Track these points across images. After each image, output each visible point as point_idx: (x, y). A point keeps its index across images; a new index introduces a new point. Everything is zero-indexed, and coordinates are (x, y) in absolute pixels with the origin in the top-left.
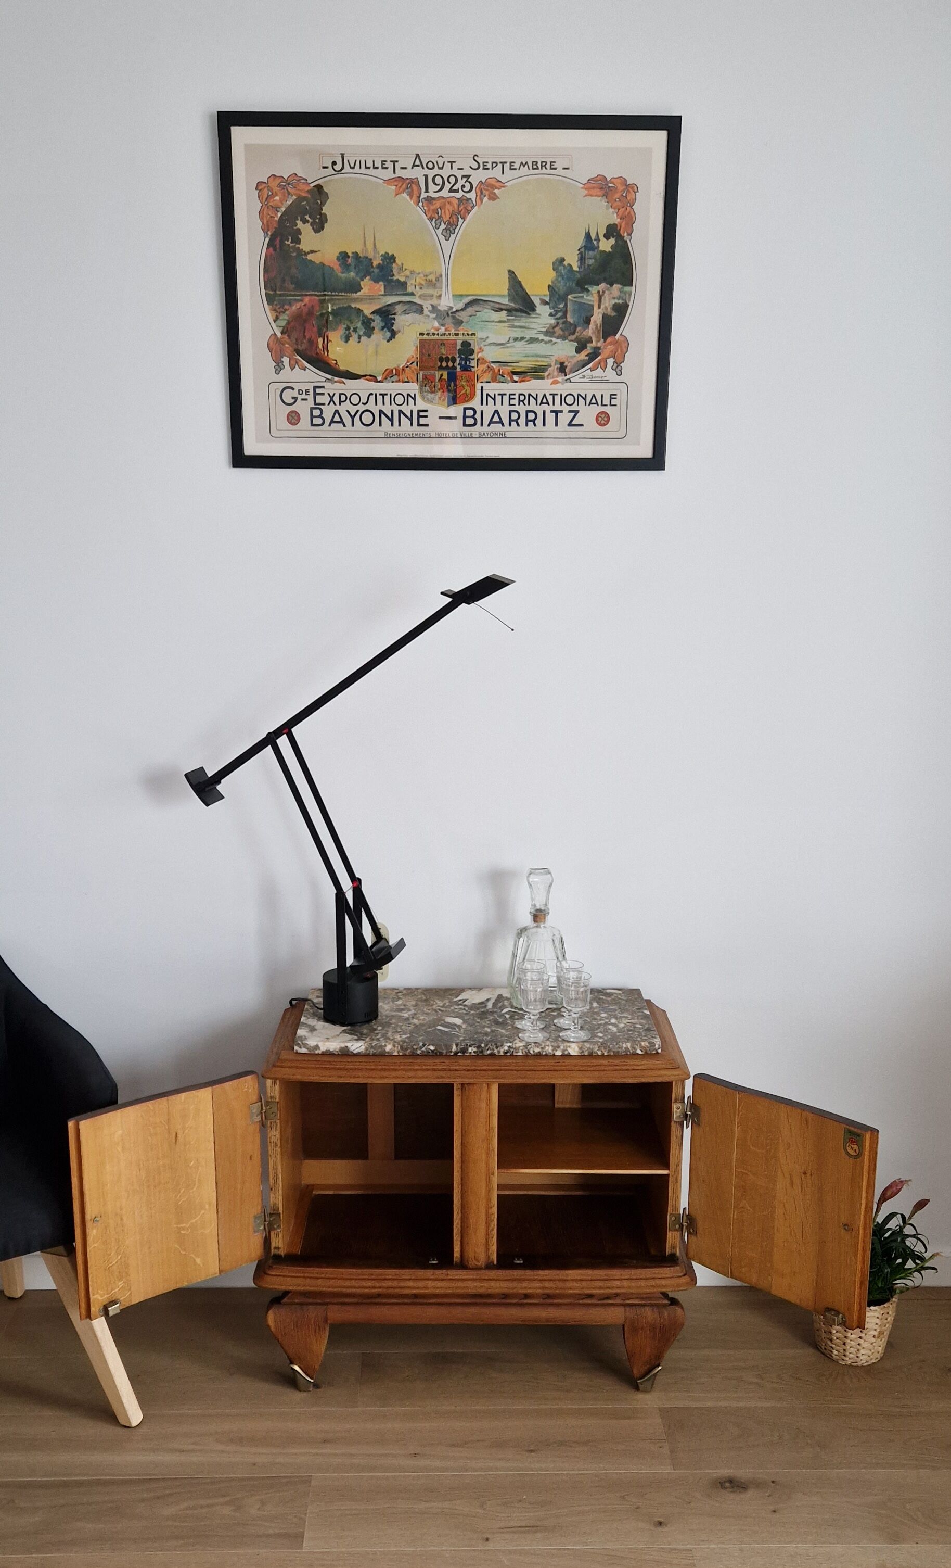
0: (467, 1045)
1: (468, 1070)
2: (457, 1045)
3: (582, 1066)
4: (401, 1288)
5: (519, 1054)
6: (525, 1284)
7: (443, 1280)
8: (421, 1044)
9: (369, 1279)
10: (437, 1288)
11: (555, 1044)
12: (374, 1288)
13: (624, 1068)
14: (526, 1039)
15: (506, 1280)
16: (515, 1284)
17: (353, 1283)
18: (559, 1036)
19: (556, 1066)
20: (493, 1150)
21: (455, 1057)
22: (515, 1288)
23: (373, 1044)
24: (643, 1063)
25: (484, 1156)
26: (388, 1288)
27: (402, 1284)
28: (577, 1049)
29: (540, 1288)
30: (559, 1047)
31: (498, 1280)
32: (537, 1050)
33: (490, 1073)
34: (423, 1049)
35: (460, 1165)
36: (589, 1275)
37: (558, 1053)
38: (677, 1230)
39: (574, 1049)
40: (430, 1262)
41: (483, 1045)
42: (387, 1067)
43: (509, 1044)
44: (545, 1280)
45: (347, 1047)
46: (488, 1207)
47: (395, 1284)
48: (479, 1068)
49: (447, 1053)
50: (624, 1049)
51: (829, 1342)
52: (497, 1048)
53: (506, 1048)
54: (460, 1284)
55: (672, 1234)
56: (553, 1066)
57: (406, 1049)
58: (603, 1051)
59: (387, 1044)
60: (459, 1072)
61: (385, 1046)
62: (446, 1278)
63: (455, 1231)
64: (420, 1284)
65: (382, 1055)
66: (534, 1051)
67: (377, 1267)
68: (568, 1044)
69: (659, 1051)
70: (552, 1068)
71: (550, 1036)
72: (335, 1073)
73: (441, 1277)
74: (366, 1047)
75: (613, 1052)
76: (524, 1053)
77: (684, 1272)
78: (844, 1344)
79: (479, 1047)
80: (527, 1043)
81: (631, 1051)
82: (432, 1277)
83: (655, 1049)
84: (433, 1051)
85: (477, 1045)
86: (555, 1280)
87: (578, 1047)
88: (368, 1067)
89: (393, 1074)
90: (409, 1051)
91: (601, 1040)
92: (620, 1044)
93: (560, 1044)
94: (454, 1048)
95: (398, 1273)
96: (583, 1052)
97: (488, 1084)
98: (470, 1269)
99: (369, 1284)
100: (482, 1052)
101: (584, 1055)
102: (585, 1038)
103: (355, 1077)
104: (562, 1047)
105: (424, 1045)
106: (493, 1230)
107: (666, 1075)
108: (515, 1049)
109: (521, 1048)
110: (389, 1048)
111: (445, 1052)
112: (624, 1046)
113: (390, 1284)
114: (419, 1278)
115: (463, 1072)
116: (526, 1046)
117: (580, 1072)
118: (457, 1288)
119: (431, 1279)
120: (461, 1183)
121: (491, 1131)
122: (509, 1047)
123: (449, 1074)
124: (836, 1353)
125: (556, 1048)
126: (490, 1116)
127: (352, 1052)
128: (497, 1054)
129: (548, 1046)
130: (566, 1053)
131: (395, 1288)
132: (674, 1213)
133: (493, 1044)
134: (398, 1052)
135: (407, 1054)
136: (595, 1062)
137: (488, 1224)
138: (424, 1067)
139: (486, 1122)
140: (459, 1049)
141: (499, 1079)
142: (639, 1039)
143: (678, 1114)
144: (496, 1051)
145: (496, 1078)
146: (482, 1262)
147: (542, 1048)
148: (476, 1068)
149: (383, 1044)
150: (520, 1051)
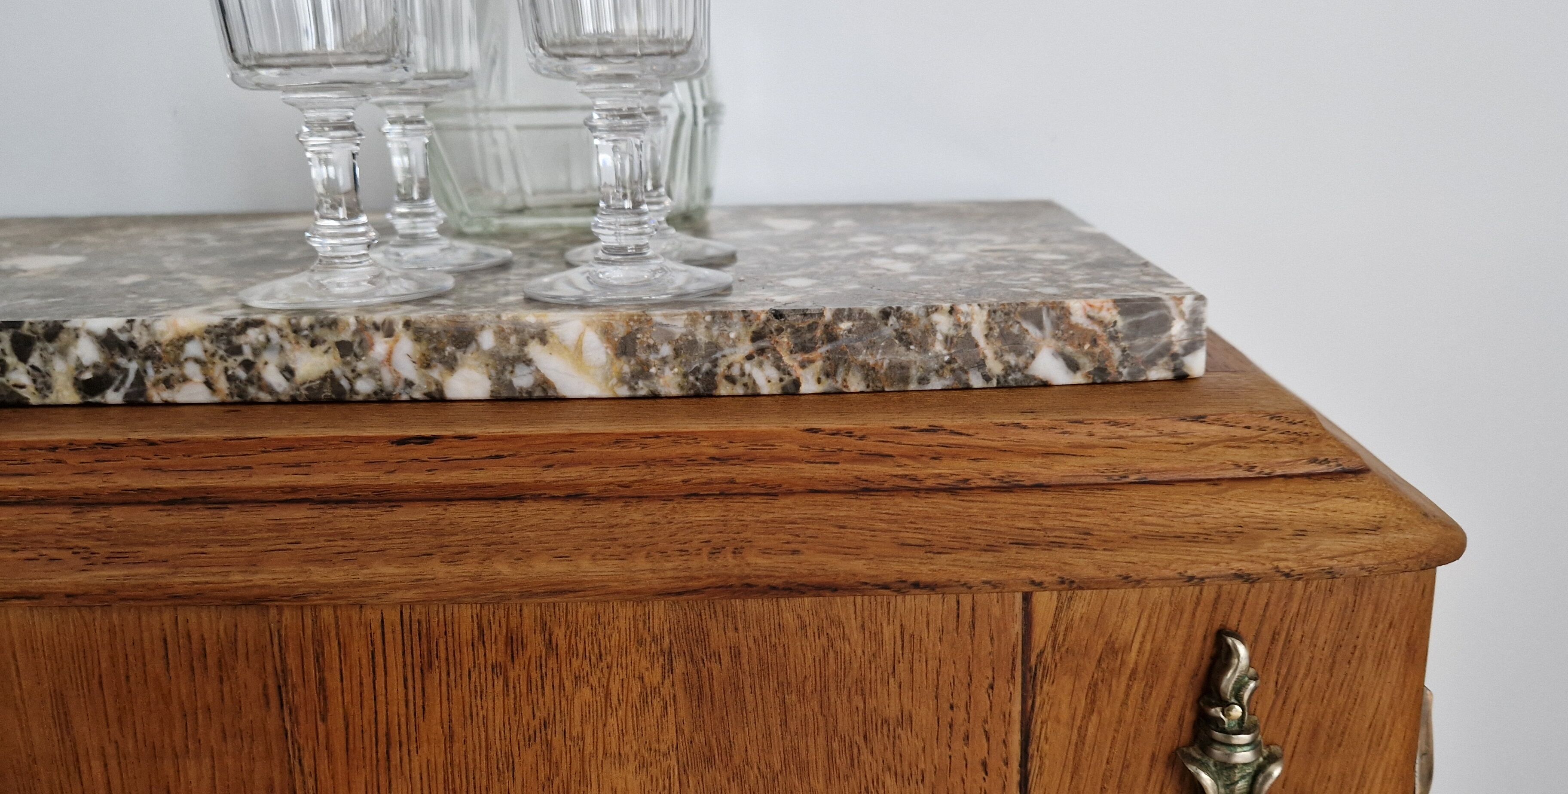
5: (184, 394)
11: (431, 316)
24: (1080, 435)
28: (597, 350)
30: (465, 341)
32: (309, 364)
37: (469, 382)
39: (578, 351)
52: (22, 348)
53: (87, 353)
58: (787, 359)
66: (288, 372)
68: (530, 317)
69: (1195, 366)
75: (868, 372)
76: (222, 384)
81: (995, 367)
83: (1165, 350)
87: (607, 337)
96: (642, 372)
101: (654, 396)
104: (487, 340)
107: (1269, 527)
108: (149, 355)
109: (193, 349)
116: (225, 340)
122: (112, 343)
125: (441, 347)
128: (34, 400)
129: (387, 330)
130: (522, 380)
142: (1049, 290)
144: (20, 376)
147: (344, 348)
150: (192, 370)
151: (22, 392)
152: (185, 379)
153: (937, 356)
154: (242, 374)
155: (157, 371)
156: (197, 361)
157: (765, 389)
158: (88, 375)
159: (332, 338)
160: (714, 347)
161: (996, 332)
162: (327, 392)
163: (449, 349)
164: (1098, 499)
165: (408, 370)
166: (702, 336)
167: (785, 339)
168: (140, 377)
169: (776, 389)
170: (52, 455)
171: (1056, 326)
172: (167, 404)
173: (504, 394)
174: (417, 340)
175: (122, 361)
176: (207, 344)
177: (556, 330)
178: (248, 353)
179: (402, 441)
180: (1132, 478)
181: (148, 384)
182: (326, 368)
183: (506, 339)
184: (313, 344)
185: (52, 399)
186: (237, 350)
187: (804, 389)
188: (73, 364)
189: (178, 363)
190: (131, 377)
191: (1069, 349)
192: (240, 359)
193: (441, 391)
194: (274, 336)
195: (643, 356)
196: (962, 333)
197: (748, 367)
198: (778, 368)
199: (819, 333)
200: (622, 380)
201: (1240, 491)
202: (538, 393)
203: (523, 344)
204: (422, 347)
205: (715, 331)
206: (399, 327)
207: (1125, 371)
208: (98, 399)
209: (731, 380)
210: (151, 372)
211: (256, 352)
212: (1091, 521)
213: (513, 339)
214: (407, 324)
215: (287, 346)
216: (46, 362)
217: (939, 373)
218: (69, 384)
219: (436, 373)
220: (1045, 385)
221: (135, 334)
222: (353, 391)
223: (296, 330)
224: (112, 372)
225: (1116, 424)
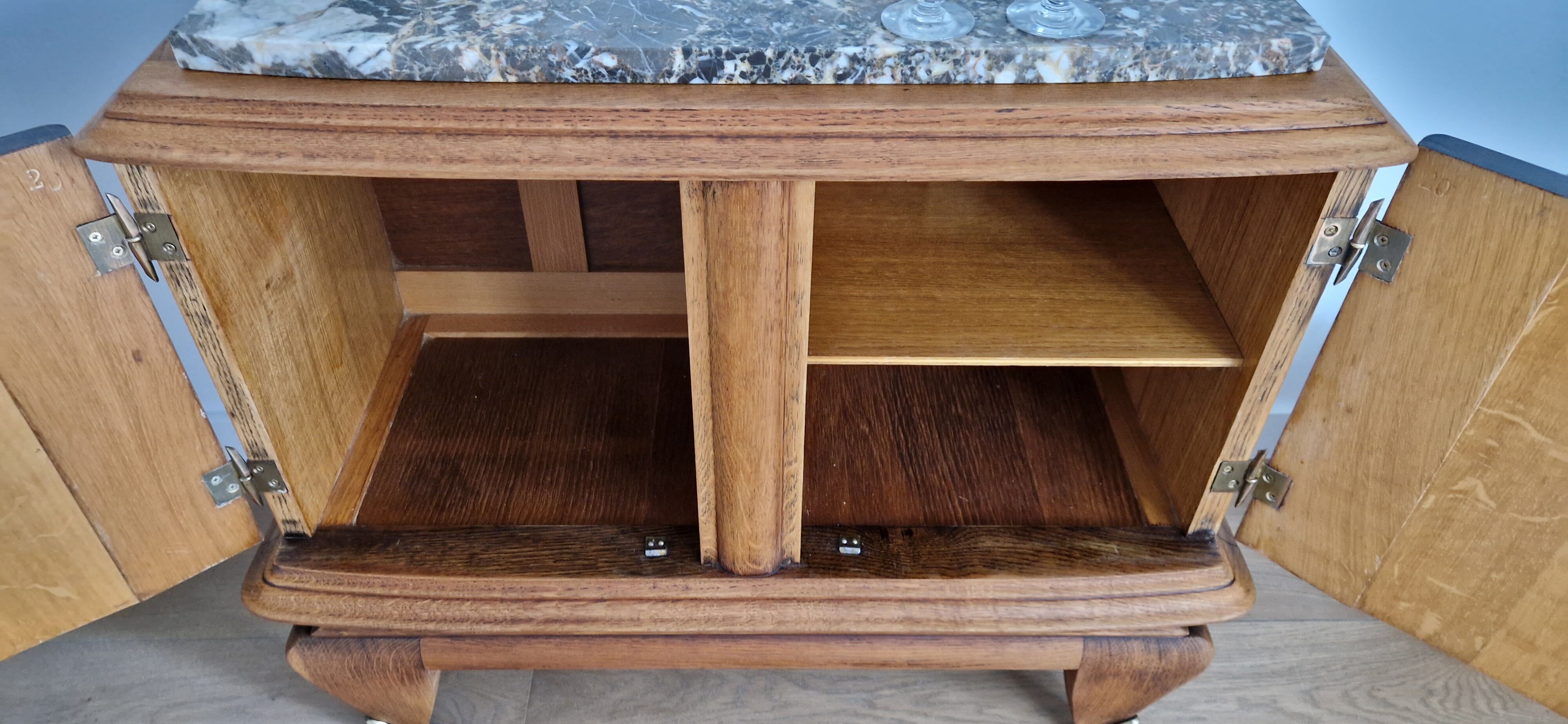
0: (718, 52)
1: (722, 137)
2: (687, 53)
3: (1084, 122)
4: (579, 621)
5: (881, 80)
6: (866, 611)
7: (676, 601)
8: (572, 48)
9: (502, 600)
10: (663, 621)
11: (997, 48)
12: (514, 621)
13: (1216, 128)
14: (904, 30)
15: (821, 601)
16: (842, 611)
17: (466, 609)
18: (1006, 20)
19: (1001, 122)
20: (797, 346)
21: (680, 90)
22: (843, 620)
23: (418, 47)
24: (1275, 108)
25: (771, 363)
26: (548, 621)
27: (582, 612)
28: (1066, 63)
29: (902, 621)
30: (1009, 58)
31: (804, 600)
32: (939, 69)
33: (789, 146)
34: (581, 64)
35: (707, 378)
36: (1012, 591)
37: (1006, 76)
38: (1229, 491)
39: (1057, 64)
40: (648, 553)
41: (769, 53)
42: (464, 125)
43: (852, 50)
44: (910, 601)
45: (334, 54)
46: (782, 464)
47: (565, 611)
48: (757, 130)
49: (655, 77)
50: (1212, 61)
52: (814, 60)
53: (843, 63)
54: (716, 612)
55: (1215, 497)
56: (990, 121)
57: (527, 66)
58: (1146, 67)
59: (462, 46)
60: (693, 143)
61: (458, 52)
62: (683, 596)
63: (701, 507)
64: (624, 611)
65: (452, 83)
66: (929, 72)
67: (524, 570)
68: (1040, 49)
69: (1317, 66)
70: (990, 129)
71: (978, 17)
72: (293, 141)
73: (673, 594)
74: (397, 57)
75: (1179, 71)
76: (899, 77)
77: (1232, 578)
79: (757, 59)
80: (909, 45)
81: (1233, 69)
82: (651, 595)
83: (1307, 60)
84: (612, 72)
85: (752, 50)
86: (935, 601)
87: (1072, 56)
88: (402, 123)
89: (483, 147)
90: (537, 69)
91: (1141, 33)
92: (1206, 45)
93: (1014, 45)
94: (679, 63)
95: (572, 585)
96: (1083, 72)
97: (784, 184)
98: (739, 576)
99: (504, 611)
100: (767, 73)
101: (1085, 83)
102: (1087, 28)
103: (356, 157)
104: (1019, 59)
105: (582, 52)
106: (793, 503)
107: (1347, 148)
108: (870, 64)
109: (890, 62)
110: (469, 60)
111: (649, 75)
112: (1217, 51)
113: (550, 610)
114: (620, 595)
115: (705, 144)
116: (904, 58)
117: (1073, 143)
118: (708, 620)
119: (649, 600)
120: (713, 417)
121: (792, 304)
122: (854, 59)
123: (662, 147)
125: (998, 61)
126: (790, 263)
127: (355, 72)
128: (813, 81)
129: (977, 54)
130: (1030, 76)
131: (565, 621)
132: (1234, 459)
133: (802, 50)
134: (503, 73)
135: (533, 78)
136: (1124, 108)
137: (781, 493)
138: (581, 127)
139: (778, 283)
140: (694, 66)
141: (819, 165)
142: (1257, 28)
143: (1326, 248)
144: (810, 72)
145: (810, 162)
146: (768, 559)
148: (748, 129)
149: (451, 47)
150: (887, 71)
151: (809, 79)
152: (883, 74)
153: (1210, 65)
154: (909, 72)
155: (872, 71)
156: (890, 67)
157: (1133, 79)
158: (840, 72)
159: (952, 57)
160: (1117, 62)
161: (1238, 54)
162: (944, 81)
163: (1002, 63)
164: (1280, 137)
165: (981, 70)
166: (1112, 58)
167: (1148, 59)
168: (863, 73)
169: (1137, 80)
170: (854, 115)
171: (1264, 51)
172: (872, 85)
173: (1020, 82)
174: (989, 58)
175: (857, 66)
176: (897, 60)
177: (1051, 55)
178: (913, 64)
179: (1000, 111)
180: (1295, 128)
181: (866, 76)
182: (946, 70)
183: (1028, 59)
184: (943, 60)
185: (822, 82)
186: (908, 62)
187: (1149, 80)
188: (835, 67)
189: (882, 67)
190: (860, 73)
191: (1266, 61)
192: (909, 66)
193: (993, 80)
194: (927, 56)
195: (1085, 66)
196: (1224, 54)
197: (1129, 70)
198: (1141, 70)
199: (1163, 56)
200: (1073, 76)
201: (1337, 132)
202: (1035, 81)
203: (1034, 60)
204: (990, 62)
205: (1119, 55)
206: (983, 53)
207: (1287, 70)
208: (843, 82)
209: (1120, 76)
210: (869, 71)
211: (917, 63)
212: (1278, 146)
213: (1031, 59)
214: (986, 52)
215: (931, 60)
216: (823, 66)
217: (1209, 72)
218: (831, 76)
219: (993, 73)
220: (1252, 76)
221: (866, 55)
222: (955, 80)
223: (937, 54)
224: (852, 71)
225: (1290, 103)
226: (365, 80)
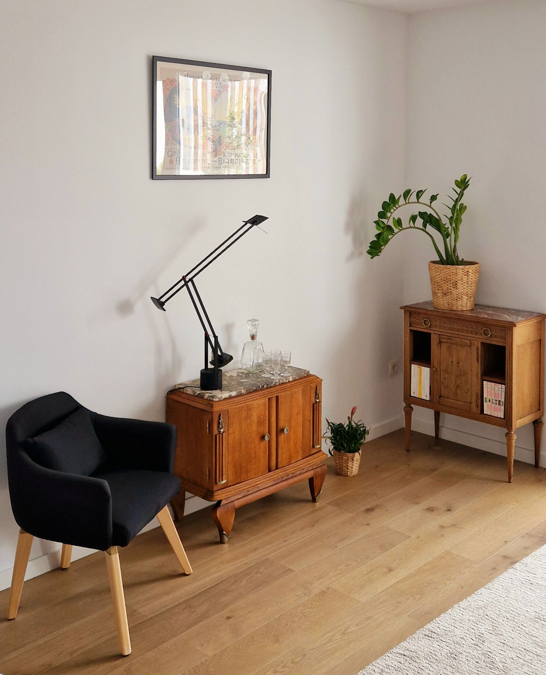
5: (278, 384)
25: (275, 425)
28: (292, 378)
31: (280, 472)
33: (275, 392)
45: (231, 395)
46: (276, 445)
48: (272, 391)
50: (302, 375)
51: (347, 470)
53: (274, 383)
58: (298, 377)
62: (267, 477)
73: (265, 477)
74: (236, 393)
78: (352, 468)
90: (248, 391)
98: (272, 471)
108: (276, 383)
110: (243, 392)
111: (258, 389)
115: (268, 394)
116: (279, 381)
124: (349, 473)
125: (286, 380)
129: (284, 379)
130: (289, 380)
134: (246, 393)
137: (276, 452)
138: (257, 395)
139: (275, 411)
145: (277, 394)
146: (275, 467)
147: (283, 381)
226: (233, 397)
